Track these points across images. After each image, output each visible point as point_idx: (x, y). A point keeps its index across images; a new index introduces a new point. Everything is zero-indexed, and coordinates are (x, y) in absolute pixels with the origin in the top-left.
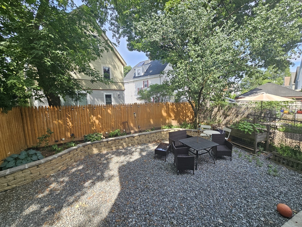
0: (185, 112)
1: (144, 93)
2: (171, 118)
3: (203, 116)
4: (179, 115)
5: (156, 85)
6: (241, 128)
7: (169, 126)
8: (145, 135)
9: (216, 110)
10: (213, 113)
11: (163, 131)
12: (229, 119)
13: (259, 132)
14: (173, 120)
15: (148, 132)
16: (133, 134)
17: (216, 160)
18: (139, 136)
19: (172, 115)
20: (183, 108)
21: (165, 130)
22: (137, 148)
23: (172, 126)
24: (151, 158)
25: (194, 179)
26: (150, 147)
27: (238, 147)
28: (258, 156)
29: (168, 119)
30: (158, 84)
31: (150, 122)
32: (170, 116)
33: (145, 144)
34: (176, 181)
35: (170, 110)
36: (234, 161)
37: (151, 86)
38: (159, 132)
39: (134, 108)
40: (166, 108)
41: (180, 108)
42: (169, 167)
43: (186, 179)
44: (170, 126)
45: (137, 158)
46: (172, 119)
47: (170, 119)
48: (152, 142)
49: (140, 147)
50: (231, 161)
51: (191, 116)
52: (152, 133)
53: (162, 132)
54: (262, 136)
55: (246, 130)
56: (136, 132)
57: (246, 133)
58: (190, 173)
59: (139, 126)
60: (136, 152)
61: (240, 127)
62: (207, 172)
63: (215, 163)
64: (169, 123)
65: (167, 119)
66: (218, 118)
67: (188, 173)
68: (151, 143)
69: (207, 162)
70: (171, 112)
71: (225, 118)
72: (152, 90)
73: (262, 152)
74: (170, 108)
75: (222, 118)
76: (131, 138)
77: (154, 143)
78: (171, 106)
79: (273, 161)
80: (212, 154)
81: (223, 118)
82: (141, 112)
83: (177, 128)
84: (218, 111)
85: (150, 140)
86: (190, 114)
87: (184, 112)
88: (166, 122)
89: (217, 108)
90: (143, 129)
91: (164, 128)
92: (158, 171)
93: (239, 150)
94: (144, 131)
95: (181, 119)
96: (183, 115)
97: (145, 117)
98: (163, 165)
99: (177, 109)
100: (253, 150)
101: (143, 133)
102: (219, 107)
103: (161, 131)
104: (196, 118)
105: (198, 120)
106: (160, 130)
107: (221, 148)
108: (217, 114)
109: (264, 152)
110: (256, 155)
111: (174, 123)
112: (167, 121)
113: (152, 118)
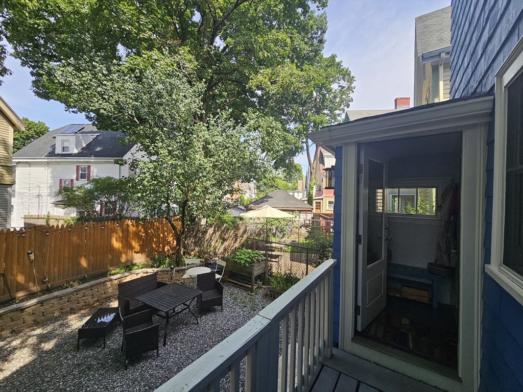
0: (162, 235)
1: (77, 193)
2: (132, 250)
3: (193, 241)
4: (151, 243)
5: (109, 178)
6: (238, 259)
7: (127, 267)
8: (60, 298)
9: (211, 231)
10: (207, 236)
11: (111, 280)
12: (227, 244)
13: (256, 262)
14: (137, 253)
15: (70, 290)
16: (22, 301)
17: (201, 317)
18: (41, 303)
19: (136, 245)
20: (158, 228)
21: (114, 277)
22: (30, 336)
23: (135, 265)
24: (65, 352)
25: (157, 366)
26: (71, 322)
27: (236, 285)
28: (256, 294)
29: (126, 254)
30: (112, 178)
31: (79, 264)
32: (131, 248)
33: (56, 319)
34: (119, 385)
35: (131, 236)
36: (226, 311)
37: (94, 180)
38: (100, 283)
39: (33, 238)
40: (122, 232)
41: (153, 229)
42: (110, 359)
43: (141, 371)
44: (129, 266)
45: (22, 364)
46: (135, 252)
47: (130, 253)
48: (81, 309)
49: (39, 331)
50: (222, 312)
51: (174, 242)
52: (82, 289)
53: (108, 283)
54: (260, 267)
55: (243, 262)
56: (32, 295)
57: (242, 265)
58: (151, 357)
59: (45, 279)
60: (26, 346)
61: (237, 257)
62: (183, 343)
63: (198, 323)
64: (127, 261)
65: (124, 253)
66: (213, 243)
67: (147, 358)
68: (75, 313)
69: (186, 324)
70: (132, 239)
71: (222, 243)
72: (96, 189)
73: (262, 288)
74: (131, 231)
75: (218, 244)
76: (12, 314)
77: (83, 312)
78: (134, 226)
79: (270, 298)
80: (197, 307)
81: (220, 244)
82: (53, 245)
83: (144, 269)
84: (213, 233)
85: (75, 306)
86: (172, 238)
87: (160, 235)
88: (119, 260)
89: (213, 229)
90: (57, 283)
91: (113, 272)
92: (80, 378)
93: (236, 290)
94: (60, 288)
95: (155, 249)
96: (158, 243)
97: (66, 254)
98: (96, 358)
99: (146, 232)
100: (251, 287)
101: (56, 294)
102: (215, 228)
103: (106, 281)
104: (180, 246)
105: (182, 249)
106: (102, 280)
107: (209, 295)
108: (212, 238)
109: (264, 287)
110: (254, 294)
111: (139, 259)
112: (123, 259)
113: (85, 256)
